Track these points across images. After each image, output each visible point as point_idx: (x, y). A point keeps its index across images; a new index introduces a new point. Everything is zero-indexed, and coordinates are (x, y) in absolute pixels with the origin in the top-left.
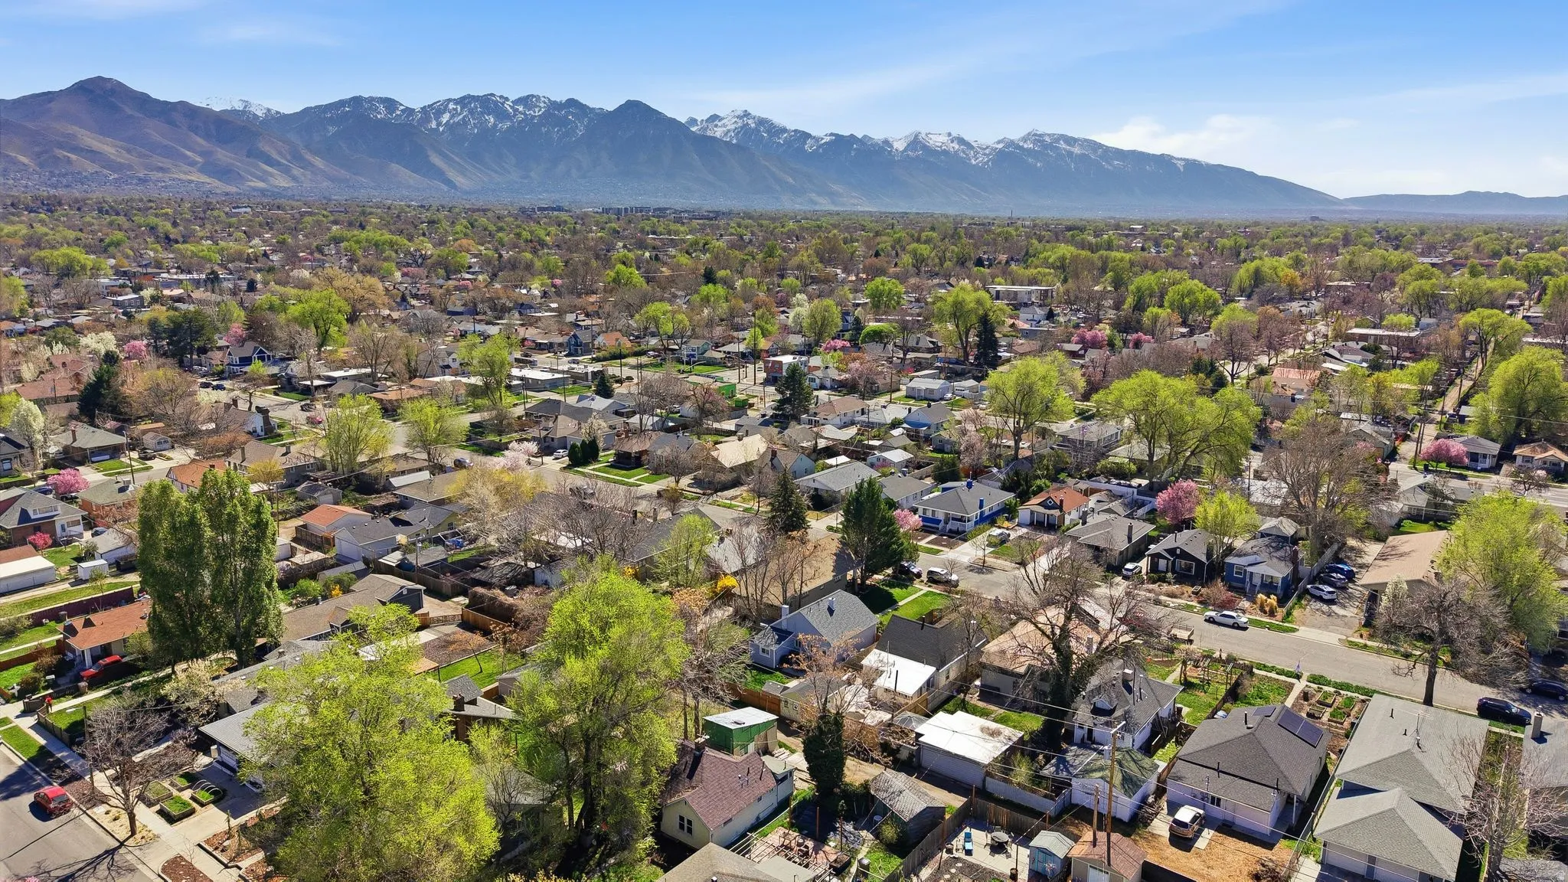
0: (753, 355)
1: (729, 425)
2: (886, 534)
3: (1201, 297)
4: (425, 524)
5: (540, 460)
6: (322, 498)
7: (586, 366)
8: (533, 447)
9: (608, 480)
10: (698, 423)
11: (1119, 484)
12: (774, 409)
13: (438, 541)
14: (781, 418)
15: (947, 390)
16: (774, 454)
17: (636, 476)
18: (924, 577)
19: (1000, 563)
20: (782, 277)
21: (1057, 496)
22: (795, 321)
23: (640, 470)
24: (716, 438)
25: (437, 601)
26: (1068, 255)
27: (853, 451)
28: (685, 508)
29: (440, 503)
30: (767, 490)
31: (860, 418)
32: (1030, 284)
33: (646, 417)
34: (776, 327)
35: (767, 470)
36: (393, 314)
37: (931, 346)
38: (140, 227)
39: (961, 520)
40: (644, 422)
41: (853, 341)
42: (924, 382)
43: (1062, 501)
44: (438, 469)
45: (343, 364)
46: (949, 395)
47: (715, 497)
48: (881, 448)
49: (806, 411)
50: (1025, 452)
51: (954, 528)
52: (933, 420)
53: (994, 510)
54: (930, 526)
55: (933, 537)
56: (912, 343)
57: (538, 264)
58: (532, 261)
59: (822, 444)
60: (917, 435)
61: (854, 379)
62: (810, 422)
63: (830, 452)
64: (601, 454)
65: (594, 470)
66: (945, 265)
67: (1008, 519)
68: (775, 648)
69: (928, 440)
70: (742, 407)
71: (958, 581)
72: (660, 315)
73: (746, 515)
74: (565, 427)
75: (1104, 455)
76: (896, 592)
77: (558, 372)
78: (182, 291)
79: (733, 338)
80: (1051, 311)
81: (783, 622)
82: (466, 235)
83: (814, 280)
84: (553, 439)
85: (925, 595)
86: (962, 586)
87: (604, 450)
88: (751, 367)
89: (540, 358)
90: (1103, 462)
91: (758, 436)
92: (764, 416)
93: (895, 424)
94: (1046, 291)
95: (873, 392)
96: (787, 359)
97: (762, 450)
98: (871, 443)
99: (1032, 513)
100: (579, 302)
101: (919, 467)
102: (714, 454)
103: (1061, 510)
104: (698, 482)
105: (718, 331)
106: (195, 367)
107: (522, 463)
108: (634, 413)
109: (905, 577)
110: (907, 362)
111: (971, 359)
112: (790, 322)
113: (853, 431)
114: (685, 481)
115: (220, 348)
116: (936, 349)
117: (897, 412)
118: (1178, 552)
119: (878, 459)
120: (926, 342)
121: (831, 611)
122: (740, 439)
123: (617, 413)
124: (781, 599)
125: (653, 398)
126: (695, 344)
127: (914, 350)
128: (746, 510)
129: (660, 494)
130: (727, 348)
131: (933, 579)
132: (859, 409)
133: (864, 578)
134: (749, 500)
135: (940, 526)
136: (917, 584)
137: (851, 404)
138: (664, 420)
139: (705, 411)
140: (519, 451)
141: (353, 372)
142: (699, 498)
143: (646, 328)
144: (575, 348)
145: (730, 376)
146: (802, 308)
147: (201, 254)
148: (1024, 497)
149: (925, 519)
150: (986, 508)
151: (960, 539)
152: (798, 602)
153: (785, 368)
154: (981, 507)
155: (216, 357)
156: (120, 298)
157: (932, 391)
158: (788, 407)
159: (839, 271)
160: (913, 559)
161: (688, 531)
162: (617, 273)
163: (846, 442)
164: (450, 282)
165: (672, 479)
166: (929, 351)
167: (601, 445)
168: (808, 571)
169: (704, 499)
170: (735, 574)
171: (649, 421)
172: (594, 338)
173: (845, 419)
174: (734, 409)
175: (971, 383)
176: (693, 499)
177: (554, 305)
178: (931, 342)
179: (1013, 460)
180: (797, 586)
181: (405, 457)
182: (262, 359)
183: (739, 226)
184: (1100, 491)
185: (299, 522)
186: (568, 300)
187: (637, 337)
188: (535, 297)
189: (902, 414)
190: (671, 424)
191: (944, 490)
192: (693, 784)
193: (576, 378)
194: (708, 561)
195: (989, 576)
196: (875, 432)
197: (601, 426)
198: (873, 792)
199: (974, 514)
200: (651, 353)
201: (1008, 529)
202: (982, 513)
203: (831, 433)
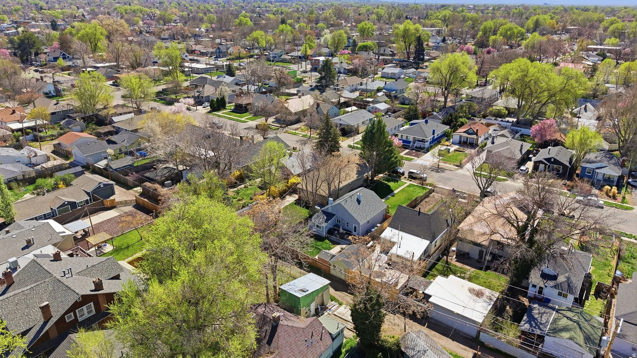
0: (305, 58)
1: (294, 91)
2: (388, 151)
3: (516, 31)
4: (124, 144)
5: (195, 108)
6: (74, 128)
7: (223, 62)
8: (191, 101)
9: (231, 119)
10: (277, 89)
11: (502, 121)
12: (317, 82)
13: (131, 153)
14: (321, 87)
15: (402, 73)
16: (318, 105)
17: (245, 117)
18: (406, 175)
19: (447, 166)
20: (317, 24)
21: (475, 128)
22: (324, 42)
23: (247, 114)
24: (287, 97)
25: (124, 190)
26: (448, 15)
27: (359, 104)
28: (271, 135)
29: (136, 131)
30: (315, 125)
31: (360, 87)
32: (431, 27)
33: (250, 86)
34: (315, 44)
35: (315, 114)
36: (134, 39)
37: (391, 53)
38: (31, 4)
39: (423, 141)
40: (249, 88)
41: (353, 51)
42: (390, 69)
43: (477, 130)
44: (139, 112)
45: (103, 61)
46: (403, 76)
47: (287, 129)
48: (373, 102)
49: (333, 84)
50: (449, 104)
51: (419, 146)
52: (399, 88)
53: (439, 136)
54: (406, 144)
55: (407, 151)
56: (382, 52)
57: (205, 18)
58: (202, 17)
59: (342, 100)
60: (391, 96)
61: (356, 68)
62: (335, 89)
63: (347, 104)
64: (227, 105)
65: (223, 113)
66: (391, 19)
67: (447, 140)
68: (324, 225)
69: (396, 97)
70: (300, 82)
71: (426, 178)
72: (259, 37)
73: (305, 139)
74: (208, 91)
75: (490, 105)
76: (391, 184)
77: (210, 65)
78: (40, 29)
79: (295, 49)
80: (444, 38)
81: (329, 208)
82: (176, 8)
83: (332, 25)
84: (202, 97)
85: (409, 186)
86: (429, 181)
87: (229, 103)
88: (304, 63)
89: (202, 59)
90: (491, 109)
91: (309, 96)
92: (311, 86)
93: (379, 90)
94: (440, 30)
95: (364, 74)
96: (322, 59)
97: (312, 104)
98: (368, 99)
99: (461, 137)
100: (222, 34)
101: (394, 112)
102: (286, 105)
103: (477, 135)
104: (277, 121)
105: (287, 47)
106: (34, 63)
107: (184, 109)
108: (245, 84)
109: (396, 176)
110: (380, 61)
111: (411, 60)
112: (322, 43)
113: (357, 94)
114: (271, 120)
115: (45, 53)
116: (393, 55)
117: (379, 84)
118: (552, 160)
119: (373, 108)
120: (388, 51)
121: (359, 201)
122: (300, 97)
123: (237, 84)
124: (327, 192)
125: (255, 78)
126: (277, 51)
127: (383, 55)
128: (303, 136)
129: (257, 127)
130: (292, 54)
131: (412, 176)
132: (360, 83)
133: (373, 176)
134: (305, 131)
135: (411, 145)
136: (403, 179)
137: (355, 80)
138: (260, 88)
139: (282, 83)
140: (184, 102)
141: (107, 64)
142: (278, 129)
143: (253, 45)
144: (219, 54)
145: (294, 67)
146: (328, 36)
147: (53, 15)
148: (455, 128)
149: (404, 141)
150: (436, 135)
151: (423, 152)
152: (337, 194)
153: (321, 63)
154: (433, 134)
155: (43, 57)
156: (7, 32)
157: (394, 74)
158: (324, 81)
159: (343, 22)
160: (401, 165)
161: (270, 151)
162: (240, 20)
163: (354, 99)
164: (165, 26)
165: (263, 119)
166: (391, 55)
167: (227, 100)
168: (343, 175)
169: (281, 130)
170: (299, 175)
171: (253, 88)
172: (228, 49)
173: (353, 88)
174: (295, 83)
175: (413, 70)
176: (275, 130)
177: (211, 36)
178: (391, 51)
179: (443, 108)
180: (336, 184)
181: (123, 106)
182: (64, 58)
183: (297, 4)
184: (493, 124)
185: (56, 142)
186: (217, 33)
187: (249, 49)
188: (202, 32)
189: (382, 85)
190: (264, 90)
191: (412, 124)
192: (272, 350)
193: (218, 68)
194: (283, 168)
195: (443, 174)
196: (369, 94)
197: (227, 91)
198: (403, 350)
199: (429, 138)
200: (255, 56)
201: (447, 146)
202: (433, 137)
203: (347, 95)
